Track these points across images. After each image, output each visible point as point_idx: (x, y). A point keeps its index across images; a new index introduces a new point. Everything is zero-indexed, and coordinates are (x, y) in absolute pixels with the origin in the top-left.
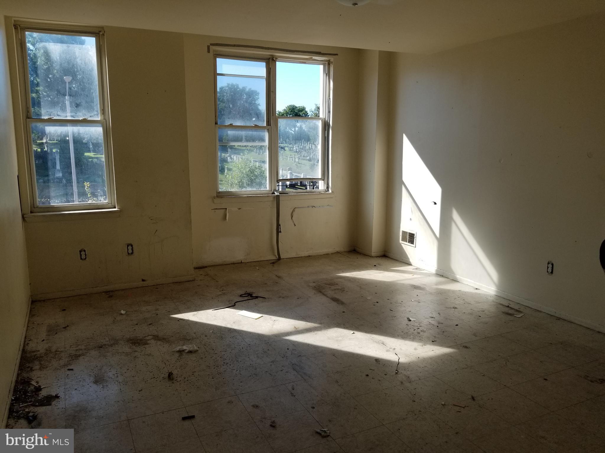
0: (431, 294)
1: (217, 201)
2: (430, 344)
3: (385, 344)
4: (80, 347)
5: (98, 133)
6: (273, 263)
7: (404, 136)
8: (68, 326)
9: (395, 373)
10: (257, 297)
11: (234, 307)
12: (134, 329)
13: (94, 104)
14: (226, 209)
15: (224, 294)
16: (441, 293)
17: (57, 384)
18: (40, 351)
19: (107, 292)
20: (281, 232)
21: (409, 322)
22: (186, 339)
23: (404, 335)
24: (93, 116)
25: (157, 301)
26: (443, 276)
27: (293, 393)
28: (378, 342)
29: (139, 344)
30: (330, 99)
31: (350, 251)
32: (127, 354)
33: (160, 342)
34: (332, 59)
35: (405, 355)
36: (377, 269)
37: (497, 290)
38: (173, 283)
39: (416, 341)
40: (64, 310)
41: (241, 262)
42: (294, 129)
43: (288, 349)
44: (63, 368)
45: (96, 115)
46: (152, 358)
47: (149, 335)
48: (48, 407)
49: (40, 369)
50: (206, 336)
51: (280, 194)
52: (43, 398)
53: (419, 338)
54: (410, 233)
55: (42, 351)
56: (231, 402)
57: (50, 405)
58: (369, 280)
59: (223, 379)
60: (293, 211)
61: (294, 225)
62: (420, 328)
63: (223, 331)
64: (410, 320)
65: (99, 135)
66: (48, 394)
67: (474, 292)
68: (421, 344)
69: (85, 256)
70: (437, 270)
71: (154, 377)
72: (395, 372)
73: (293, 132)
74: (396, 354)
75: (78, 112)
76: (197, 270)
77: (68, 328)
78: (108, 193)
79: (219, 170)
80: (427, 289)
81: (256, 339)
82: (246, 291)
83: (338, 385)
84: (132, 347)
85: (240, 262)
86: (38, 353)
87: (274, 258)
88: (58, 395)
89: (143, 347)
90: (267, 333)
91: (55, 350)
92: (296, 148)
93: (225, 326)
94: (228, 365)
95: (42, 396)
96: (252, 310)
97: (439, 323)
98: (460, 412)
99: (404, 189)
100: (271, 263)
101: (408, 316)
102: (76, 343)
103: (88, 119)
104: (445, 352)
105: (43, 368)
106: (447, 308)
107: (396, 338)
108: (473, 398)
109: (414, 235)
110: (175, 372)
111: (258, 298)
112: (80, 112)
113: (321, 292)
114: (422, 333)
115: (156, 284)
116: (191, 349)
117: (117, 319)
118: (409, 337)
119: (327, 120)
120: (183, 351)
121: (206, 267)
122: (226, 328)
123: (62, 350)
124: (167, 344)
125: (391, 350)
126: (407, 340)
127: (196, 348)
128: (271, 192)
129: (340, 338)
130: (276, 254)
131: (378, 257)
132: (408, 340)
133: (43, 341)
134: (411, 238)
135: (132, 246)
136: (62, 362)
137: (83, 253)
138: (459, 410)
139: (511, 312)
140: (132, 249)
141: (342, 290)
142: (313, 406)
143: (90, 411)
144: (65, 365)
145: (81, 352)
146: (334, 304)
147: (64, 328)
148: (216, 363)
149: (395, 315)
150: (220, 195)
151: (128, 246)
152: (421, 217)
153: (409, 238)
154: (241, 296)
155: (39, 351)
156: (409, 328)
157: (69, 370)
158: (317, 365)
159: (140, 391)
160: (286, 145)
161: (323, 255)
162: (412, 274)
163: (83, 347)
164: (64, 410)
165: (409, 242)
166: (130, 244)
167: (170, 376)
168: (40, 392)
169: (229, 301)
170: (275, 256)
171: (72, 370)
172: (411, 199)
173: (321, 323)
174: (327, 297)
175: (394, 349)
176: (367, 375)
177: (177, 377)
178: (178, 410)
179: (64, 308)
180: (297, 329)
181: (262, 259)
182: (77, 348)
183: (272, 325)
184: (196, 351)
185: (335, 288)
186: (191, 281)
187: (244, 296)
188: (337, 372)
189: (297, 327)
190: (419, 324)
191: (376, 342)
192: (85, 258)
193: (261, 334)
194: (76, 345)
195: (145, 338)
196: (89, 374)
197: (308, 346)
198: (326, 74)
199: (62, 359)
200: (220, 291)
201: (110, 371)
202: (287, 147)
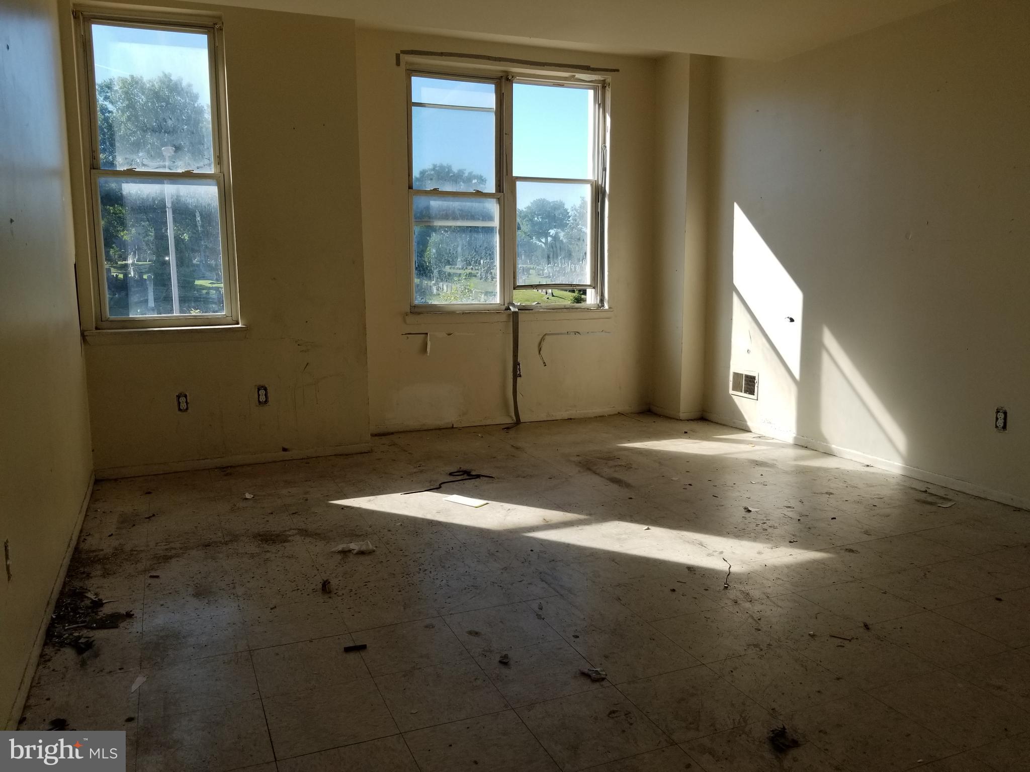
0: (786, 472)
1: (411, 319)
2: (785, 546)
3: (705, 546)
4: (172, 545)
5: (210, 196)
6: (508, 428)
7: (736, 205)
8: (154, 515)
9: (723, 588)
10: (478, 476)
11: (439, 490)
12: (266, 520)
13: (204, 147)
14: (427, 334)
15: (421, 471)
16: (802, 471)
17: (130, 597)
18: (105, 551)
19: (223, 468)
20: (520, 376)
21: (747, 513)
22: (354, 535)
23: (739, 533)
24: (202, 167)
25: (306, 481)
26: (806, 447)
27: (539, 615)
28: (692, 543)
29: (274, 542)
30: (606, 147)
31: (640, 413)
32: (252, 556)
33: (311, 538)
34: (609, 77)
35: (742, 562)
36: (690, 438)
37: (904, 465)
38: (335, 455)
39: (761, 542)
40: (149, 493)
41: (453, 427)
42: (544, 239)
43: (532, 551)
44: (142, 574)
45: (206, 165)
46: (295, 561)
47: (291, 529)
48: (112, 631)
49: (104, 576)
50: (389, 531)
51: (519, 310)
52: (105, 617)
53: (767, 537)
54: (747, 376)
55: (108, 551)
56: (431, 627)
57: (116, 627)
58: (675, 453)
59: (419, 592)
60: (541, 340)
61: (543, 365)
62: (767, 522)
63: (419, 524)
64: (749, 511)
65: (211, 200)
66: (114, 611)
67: (863, 470)
68: (770, 545)
69: (187, 405)
70: (795, 438)
71: (298, 589)
72: (723, 586)
73: (543, 245)
74: (724, 560)
75: (177, 160)
76: (376, 438)
77: (153, 518)
78: (226, 298)
79: (414, 267)
80: (780, 467)
81: (477, 536)
82: (461, 468)
83: (621, 604)
84: (262, 546)
85: (451, 426)
86: (101, 552)
87: (508, 421)
88: (131, 613)
89: (280, 545)
90: (495, 528)
91: (130, 549)
92: (548, 271)
93: (423, 517)
94: (426, 572)
95: (104, 614)
96: (469, 494)
97: (801, 515)
98: (844, 647)
99: (736, 299)
100: (503, 429)
101: (745, 505)
102: (166, 539)
103: (194, 172)
104: (813, 558)
105: (108, 574)
106: (815, 493)
107: (724, 537)
108: (866, 627)
109: (754, 378)
110: (334, 582)
111: (481, 478)
112: (181, 160)
113: (589, 469)
114: (770, 530)
115: (306, 457)
116: (364, 548)
117: (237, 506)
118: (747, 535)
119: (600, 183)
120: (350, 551)
121: (392, 433)
122: (423, 520)
123: (142, 549)
124: (323, 542)
125: (715, 554)
126: (743, 540)
127: (371, 547)
128: (504, 307)
129: (624, 536)
130: (513, 414)
131: (691, 420)
132: (746, 540)
133: (110, 536)
134: (749, 385)
135: (266, 389)
136: (141, 567)
137: (182, 399)
138: (840, 644)
139: (930, 499)
140: (266, 395)
141: (628, 467)
142: (577, 634)
143: (184, 637)
144: (145, 571)
145: (173, 552)
146: (614, 487)
147: (146, 518)
148: (405, 569)
149: (723, 504)
150: (416, 310)
151: (259, 390)
152: (767, 345)
153: (745, 384)
154: (451, 474)
155: (102, 550)
156: (747, 521)
157: (152, 577)
158: (583, 574)
159: (272, 609)
160: (532, 266)
161: (594, 417)
162: (751, 444)
163: (178, 545)
164: (139, 634)
165: (746, 392)
166: (262, 387)
167: (326, 587)
168: (101, 609)
169: (430, 482)
170: (511, 417)
171: (157, 577)
172: (748, 316)
173: (590, 515)
174: (602, 477)
175: (722, 553)
176: (674, 590)
177: (337, 589)
178: (337, 637)
179: (149, 491)
180: (547, 522)
181: (489, 422)
182: (166, 547)
183: (505, 516)
184: (371, 552)
185: (616, 464)
186: (365, 453)
187: (455, 474)
188: (619, 585)
189: (548, 519)
190: (765, 517)
191: (688, 542)
192: (185, 408)
193: (485, 529)
194: (167, 542)
195: (284, 533)
196: (187, 583)
197: (568, 546)
198: (599, 105)
199: (142, 562)
200: (415, 468)
201: (221, 579)
202: (533, 269)
